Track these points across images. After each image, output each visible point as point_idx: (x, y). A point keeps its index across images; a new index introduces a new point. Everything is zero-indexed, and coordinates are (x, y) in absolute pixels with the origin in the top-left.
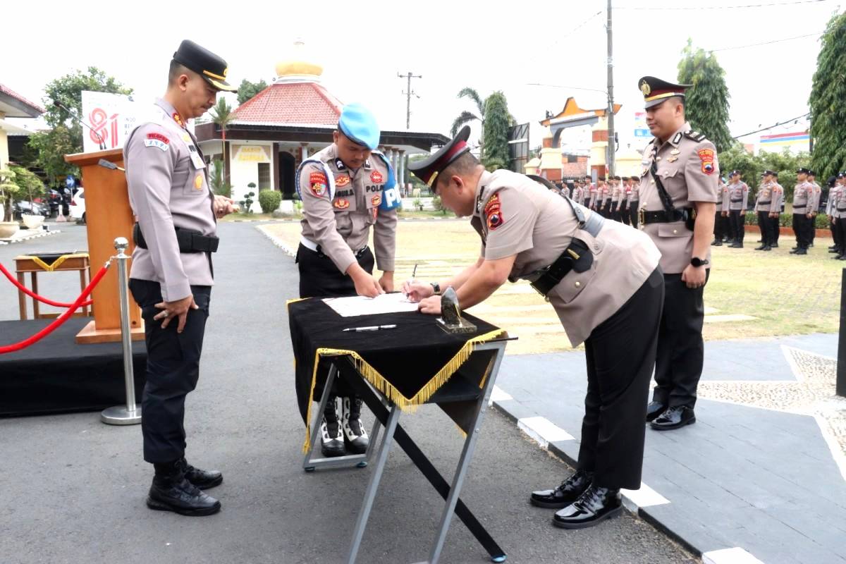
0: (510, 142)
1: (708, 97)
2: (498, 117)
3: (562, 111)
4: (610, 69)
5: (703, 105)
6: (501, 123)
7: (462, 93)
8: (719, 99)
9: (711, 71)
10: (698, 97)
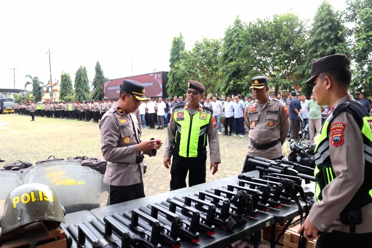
0: (39, 91)
1: (66, 84)
2: (35, 84)
3: (48, 83)
4: (51, 75)
5: (65, 85)
6: (36, 86)
7: (26, 76)
8: (69, 84)
9: (67, 78)
10: (64, 84)
